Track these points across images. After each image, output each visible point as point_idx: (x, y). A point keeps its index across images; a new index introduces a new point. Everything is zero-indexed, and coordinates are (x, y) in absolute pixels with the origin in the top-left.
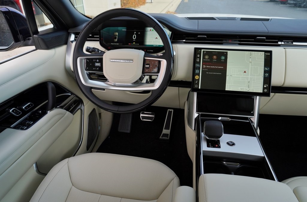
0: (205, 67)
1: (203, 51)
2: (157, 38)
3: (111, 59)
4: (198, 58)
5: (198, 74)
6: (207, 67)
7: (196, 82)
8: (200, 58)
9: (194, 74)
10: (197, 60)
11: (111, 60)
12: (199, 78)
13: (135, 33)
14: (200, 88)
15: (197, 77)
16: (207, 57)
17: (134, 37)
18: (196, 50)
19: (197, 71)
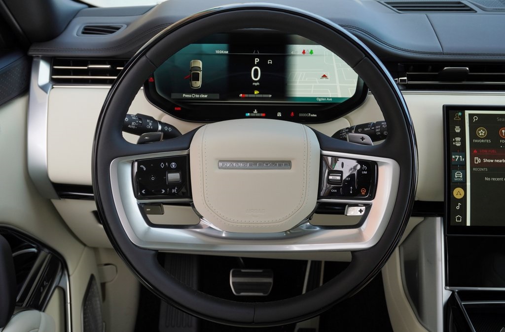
0: (479, 161)
1: (470, 115)
2: (324, 76)
3: (220, 161)
4: (457, 135)
5: (460, 182)
6: (485, 160)
7: (458, 208)
8: (462, 135)
9: (449, 184)
10: (455, 141)
11: (221, 164)
12: (465, 194)
13: (257, 60)
14: (468, 224)
15: (458, 193)
16: (482, 132)
17: (256, 74)
18: (451, 112)
19: (458, 175)
